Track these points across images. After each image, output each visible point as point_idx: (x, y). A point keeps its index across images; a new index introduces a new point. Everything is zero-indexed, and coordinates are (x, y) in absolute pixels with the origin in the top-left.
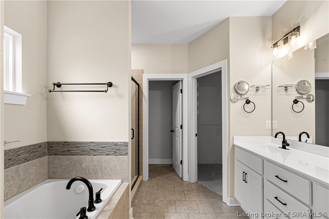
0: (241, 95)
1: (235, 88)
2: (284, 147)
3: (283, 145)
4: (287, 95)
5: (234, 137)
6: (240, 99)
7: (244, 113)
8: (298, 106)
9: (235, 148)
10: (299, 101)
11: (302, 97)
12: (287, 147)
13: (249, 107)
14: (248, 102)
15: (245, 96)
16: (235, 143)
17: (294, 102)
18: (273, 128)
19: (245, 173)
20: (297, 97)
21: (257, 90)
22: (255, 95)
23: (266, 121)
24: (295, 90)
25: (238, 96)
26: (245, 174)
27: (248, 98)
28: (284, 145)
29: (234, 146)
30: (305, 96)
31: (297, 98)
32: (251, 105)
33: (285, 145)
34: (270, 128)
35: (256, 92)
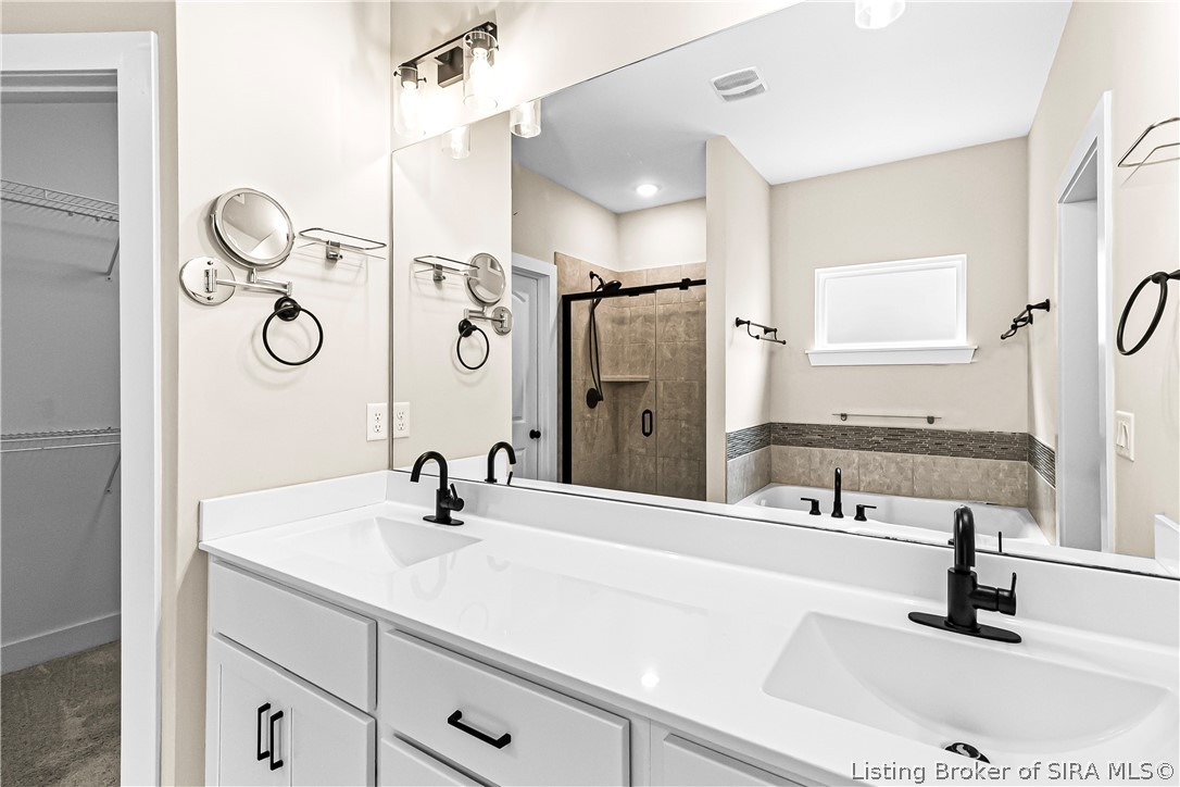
0: (250, 266)
1: (210, 219)
2: (443, 518)
3: (439, 508)
4: (443, 299)
5: (204, 501)
6: (246, 289)
7: (265, 365)
8: (472, 346)
9: (212, 566)
10: (475, 328)
11: (482, 313)
12: (454, 515)
13: (292, 337)
14: (287, 310)
15: (274, 277)
16: (208, 542)
17: (461, 329)
18: (396, 434)
19: (273, 711)
20: (471, 311)
21: (332, 259)
22: (324, 280)
23: (369, 405)
24: (462, 283)
25: (233, 268)
26: (270, 716)
27: (285, 287)
28: (444, 506)
29: (202, 556)
30: (489, 313)
31: (471, 317)
32: (302, 326)
33: (448, 505)
34: (384, 434)
35: (328, 268)
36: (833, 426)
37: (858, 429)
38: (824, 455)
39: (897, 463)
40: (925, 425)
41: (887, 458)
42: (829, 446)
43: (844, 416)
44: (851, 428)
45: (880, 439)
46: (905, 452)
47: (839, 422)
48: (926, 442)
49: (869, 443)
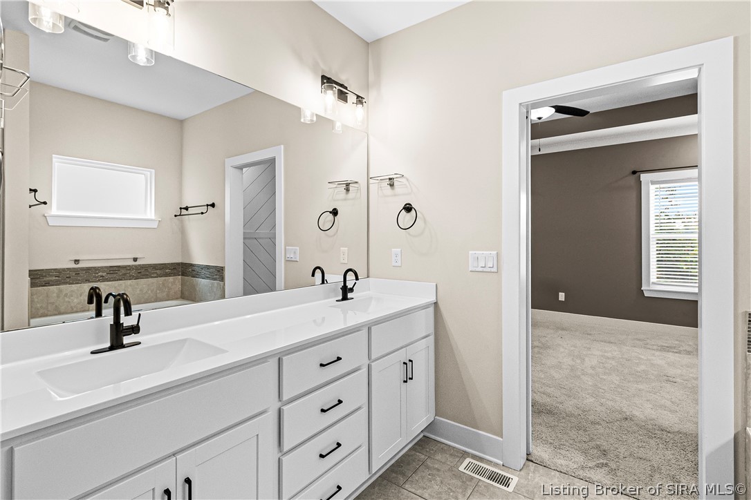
36: (68, 269)
37: (88, 269)
38: (60, 291)
39: (115, 287)
40: (132, 263)
41: (108, 285)
42: (66, 283)
43: (77, 261)
44: (82, 269)
45: (104, 274)
46: (121, 280)
47: (73, 266)
48: (133, 273)
49: (95, 277)
